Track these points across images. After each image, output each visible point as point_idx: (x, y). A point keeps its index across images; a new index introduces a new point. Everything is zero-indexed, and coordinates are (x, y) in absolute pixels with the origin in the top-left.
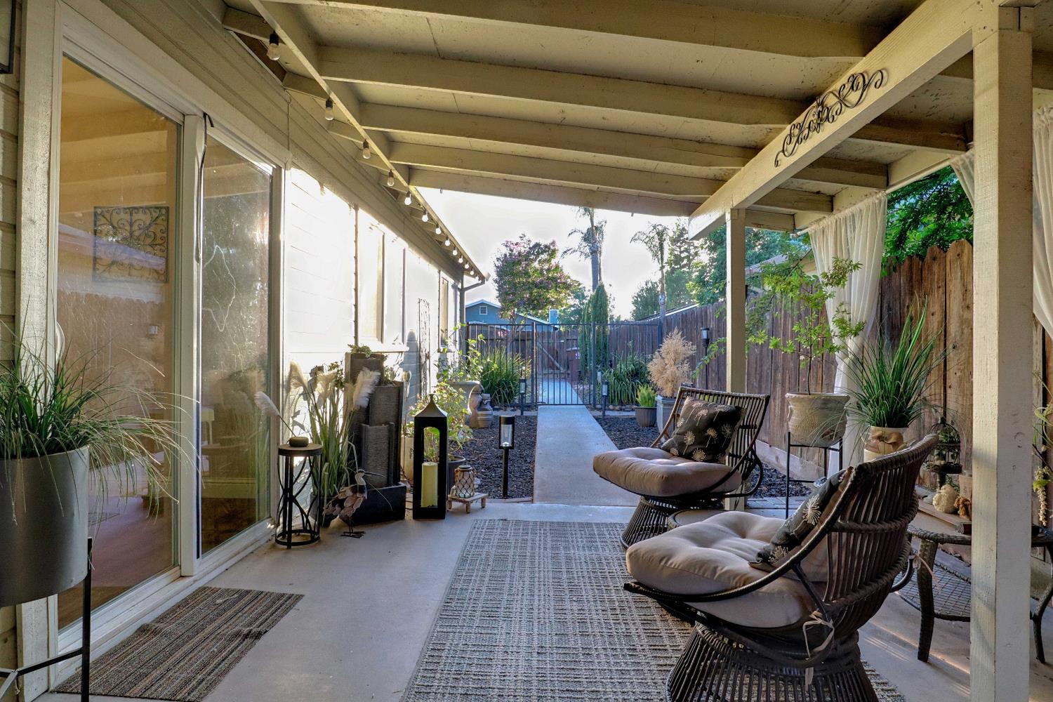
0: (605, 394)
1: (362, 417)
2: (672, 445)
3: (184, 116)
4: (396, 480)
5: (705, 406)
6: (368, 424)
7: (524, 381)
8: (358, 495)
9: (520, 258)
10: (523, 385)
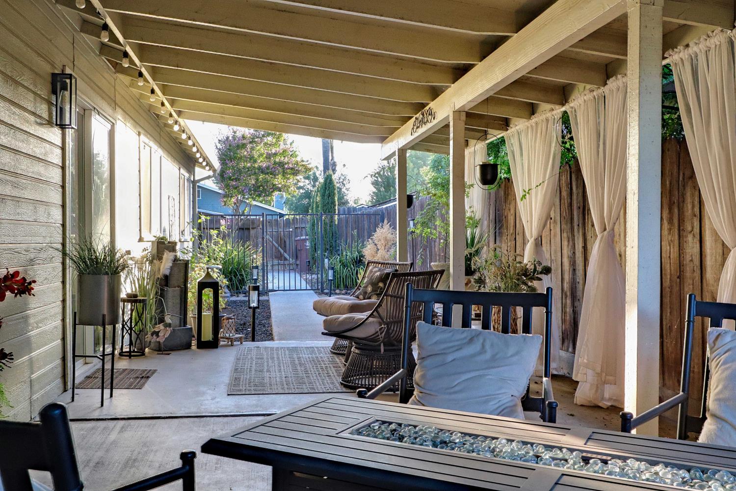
0: (331, 278)
1: (163, 283)
2: (360, 294)
3: (84, 110)
4: (185, 323)
5: (379, 270)
6: (167, 286)
7: (257, 267)
8: (168, 328)
9: (245, 141)
10: (255, 271)
